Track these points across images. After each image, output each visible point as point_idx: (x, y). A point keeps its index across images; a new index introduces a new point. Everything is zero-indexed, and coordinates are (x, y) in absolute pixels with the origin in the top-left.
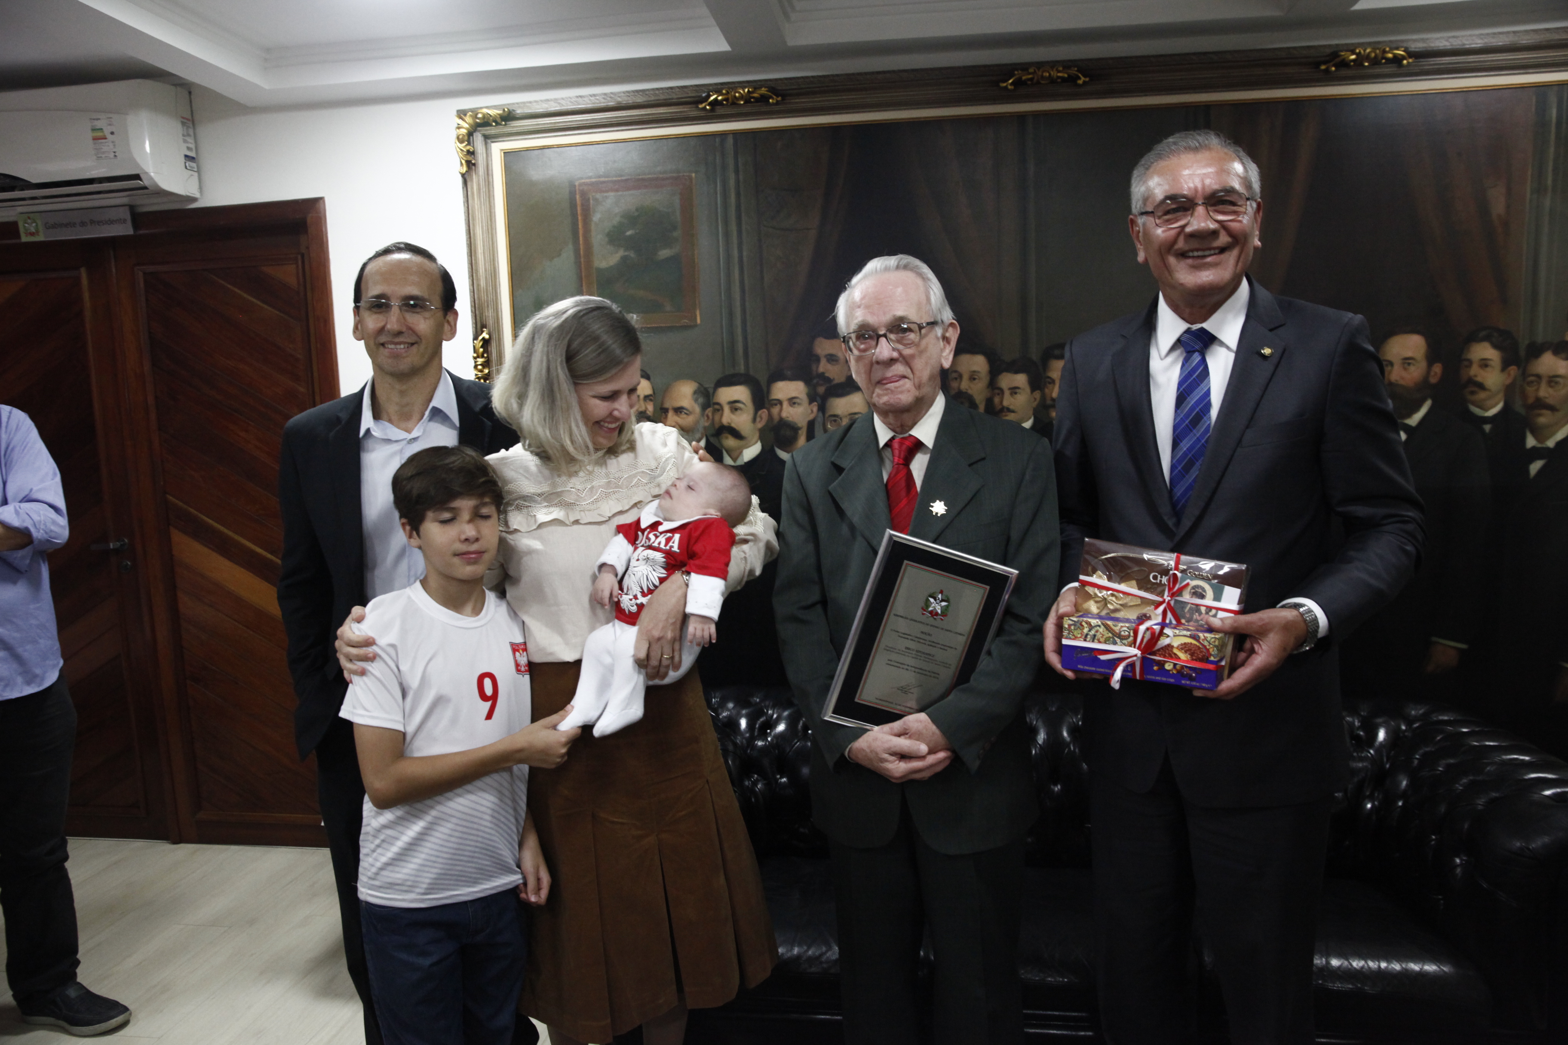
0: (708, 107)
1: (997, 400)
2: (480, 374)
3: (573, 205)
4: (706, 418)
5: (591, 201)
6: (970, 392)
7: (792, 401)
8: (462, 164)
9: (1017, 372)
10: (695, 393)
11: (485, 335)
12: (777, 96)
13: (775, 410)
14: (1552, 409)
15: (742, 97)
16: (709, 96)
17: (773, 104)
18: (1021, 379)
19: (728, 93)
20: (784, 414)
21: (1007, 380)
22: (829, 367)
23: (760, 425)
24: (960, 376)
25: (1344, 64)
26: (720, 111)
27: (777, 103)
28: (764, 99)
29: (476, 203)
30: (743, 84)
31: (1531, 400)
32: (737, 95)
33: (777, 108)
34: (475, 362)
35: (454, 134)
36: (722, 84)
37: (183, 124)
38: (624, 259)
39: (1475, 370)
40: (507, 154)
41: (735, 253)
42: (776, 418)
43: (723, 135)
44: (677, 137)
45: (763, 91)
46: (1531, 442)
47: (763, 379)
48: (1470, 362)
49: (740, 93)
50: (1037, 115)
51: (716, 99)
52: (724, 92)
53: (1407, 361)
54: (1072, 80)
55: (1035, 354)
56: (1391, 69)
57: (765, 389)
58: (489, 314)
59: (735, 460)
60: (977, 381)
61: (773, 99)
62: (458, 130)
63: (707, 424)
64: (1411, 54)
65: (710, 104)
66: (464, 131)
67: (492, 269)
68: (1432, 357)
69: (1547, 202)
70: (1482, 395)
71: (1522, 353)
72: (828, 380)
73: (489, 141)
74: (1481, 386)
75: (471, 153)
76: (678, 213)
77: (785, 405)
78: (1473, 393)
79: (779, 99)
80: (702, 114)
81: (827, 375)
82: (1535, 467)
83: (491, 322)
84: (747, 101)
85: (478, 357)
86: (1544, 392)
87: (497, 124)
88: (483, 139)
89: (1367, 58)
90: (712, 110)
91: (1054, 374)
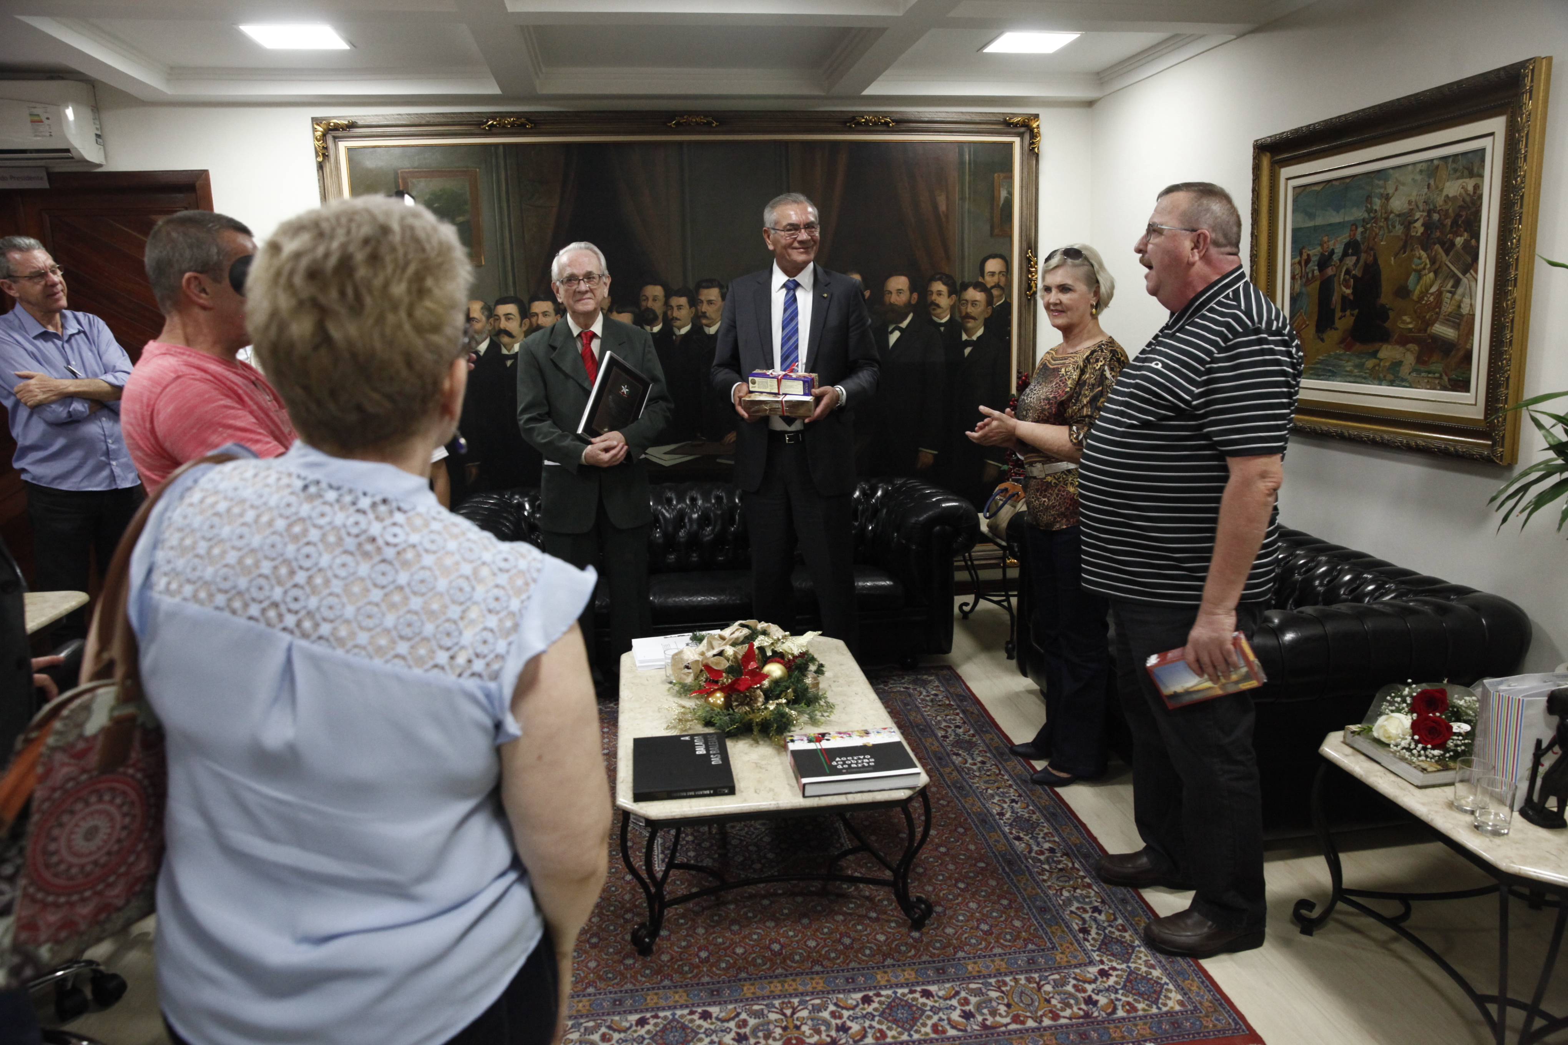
0: (487, 128)
1: (669, 313)
3: (397, 185)
4: (490, 324)
5: (410, 184)
6: (653, 308)
7: (545, 314)
8: (318, 156)
9: (681, 296)
10: (482, 308)
12: (532, 123)
13: (534, 320)
14: (974, 319)
15: (509, 123)
16: (488, 121)
17: (529, 128)
18: (683, 301)
19: (501, 119)
20: (540, 322)
21: (676, 301)
23: (524, 329)
24: (647, 299)
25: (859, 124)
26: (494, 130)
27: (531, 128)
28: (523, 125)
29: (328, 182)
30: (510, 114)
31: (964, 314)
32: (506, 121)
33: (531, 131)
35: (312, 135)
36: (498, 113)
39: (934, 297)
40: (349, 150)
41: (506, 220)
42: (535, 324)
43: (496, 145)
44: (466, 145)
45: (523, 120)
46: (964, 337)
47: (526, 300)
48: (932, 292)
49: (508, 121)
50: (690, 143)
51: (492, 123)
52: (497, 118)
53: (899, 291)
54: (709, 124)
55: (691, 285)
56: (884, 128)
57: (527, 306)
59: (509, 351)
60: (657, 301)
61: (529, 125)
62: (314, 132)
63: (491, 328)
64: (893, 121)
65: (488, 126)
66: (319, 133)
68: (913, 288)
69: (967, 205)
70: (939, 311)
71: (958, 288)
73: (337, 141)
74: (938, 306)
75: (326, 148)
76: (468, 193)
77: (540, 316)
78: (934, 309)
79: (533, 125)
80: (483, 132)
82: (967, 351)
84: (512, 125)
86: (970, 309)
87: (344, 129)
88: (333, 139)
89: (871, 121)
90: (490, 130)
91: (702, 298)
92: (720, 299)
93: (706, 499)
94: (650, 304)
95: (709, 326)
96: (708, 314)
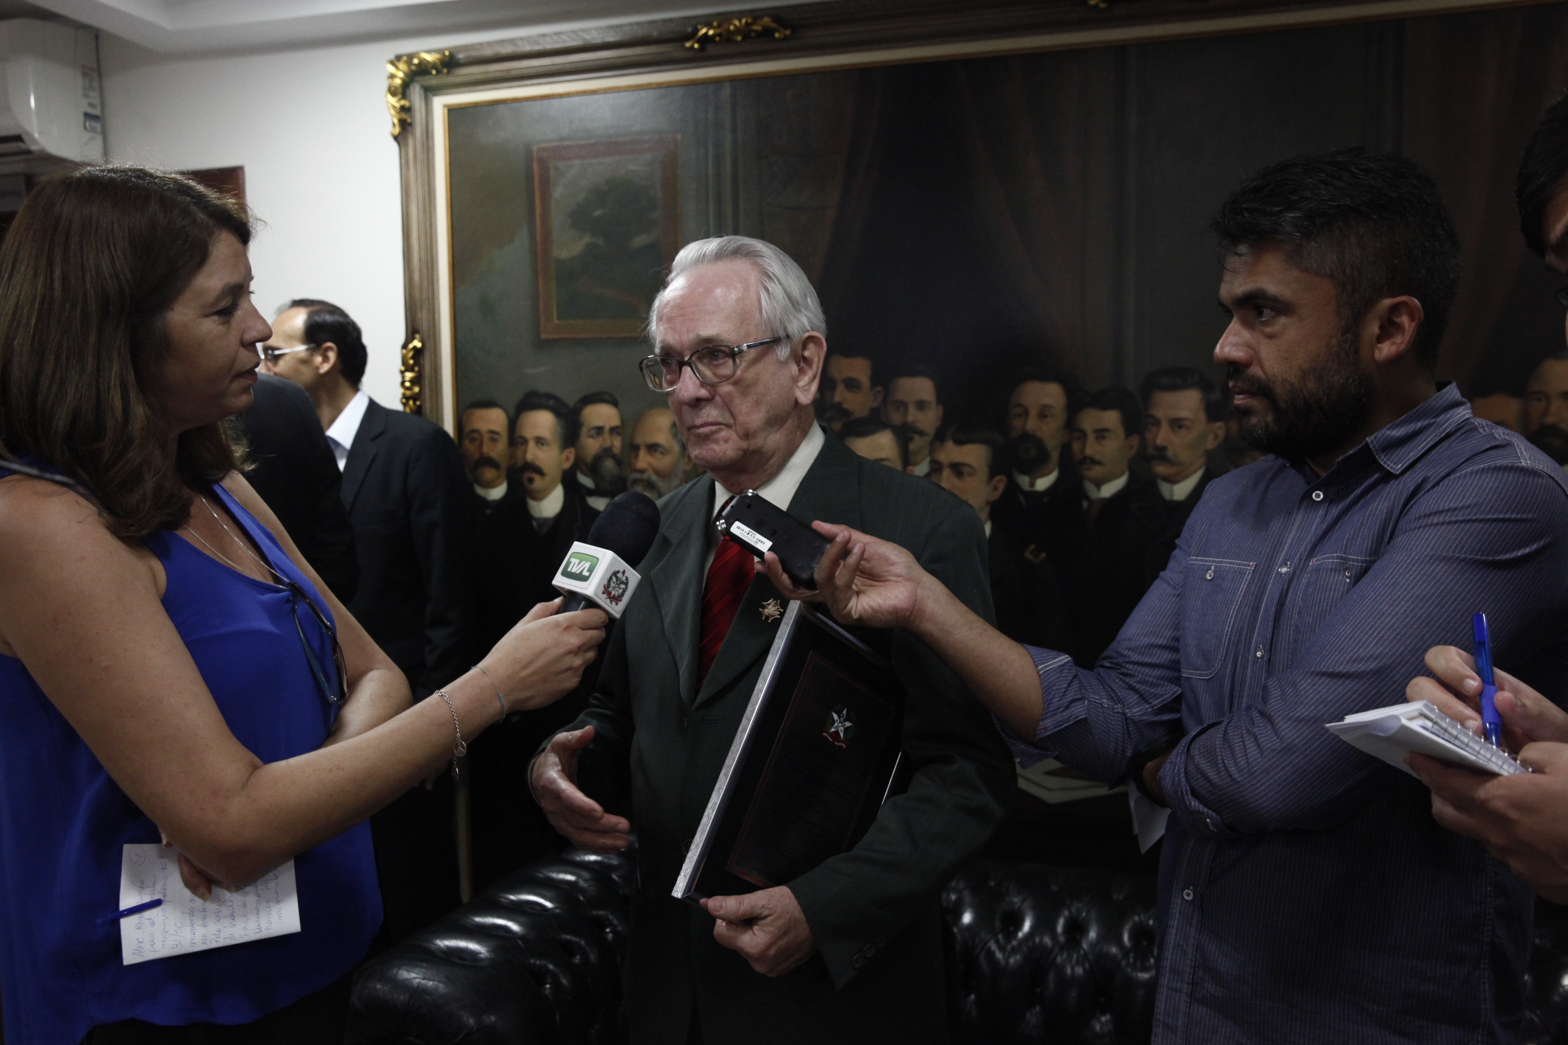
0: (696, 46)
1: (1076, 446)
2: (408, 393)
3: (529, 176)
4: (687, 460)
5: (552, 173)
6: (1039, 434)
8: (394, 125)
9: (1106, 407)
10: (674, 426)
11: (417, 343)
12: (786, 28)
15: (738, 31)
16: (697, 31)
17: (780, 40)
18: (1111, 418)
19: (719, 26)
21: (1094, 419)
22: (848, 395)
24: (1026, 413)
26: (711, 49)
27: (785, 38)
28: (767, 33)
29: (411, 174)
30: (739, 15)
32: (732, 28)
33: (785, 45)
34: (403, 377)
35: (385, 84)
36: (711, 15)
37: (84, 74)
38: (590, 247)
40: (453, 112)
43: (717, 82)
44: (659, 87)
45: (766, 20)
49: (735, 25)
50: (1143, 45)
51: (706, 34)
52: (715, 24)
55: (1133, 382)
58: (423, 316)
60: (1049, 419)
61: (779, 32)
62: (390, 81)
63: (688, 468)
65: (698, 41)
66: (398, 82)
67: (429, 260)
72: (846, 413)
73: (430, 95)
75: (406, 109)
76: (658, 187)
79: (788, 32)
80: (690, 54)
81: (846, 406)
83: (424, 326)
84: (746, 38)
85: (407, 370)
87: (439, 72)
88: (422, 91)
90: (702, 49)
91: (1159, 412)
92: (1202, 416)
93: (1111, 933)
94: (1032, 424)
95: (1172, 480)
96: (1170, 453)
